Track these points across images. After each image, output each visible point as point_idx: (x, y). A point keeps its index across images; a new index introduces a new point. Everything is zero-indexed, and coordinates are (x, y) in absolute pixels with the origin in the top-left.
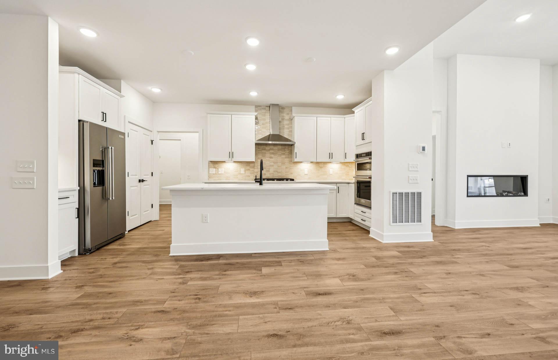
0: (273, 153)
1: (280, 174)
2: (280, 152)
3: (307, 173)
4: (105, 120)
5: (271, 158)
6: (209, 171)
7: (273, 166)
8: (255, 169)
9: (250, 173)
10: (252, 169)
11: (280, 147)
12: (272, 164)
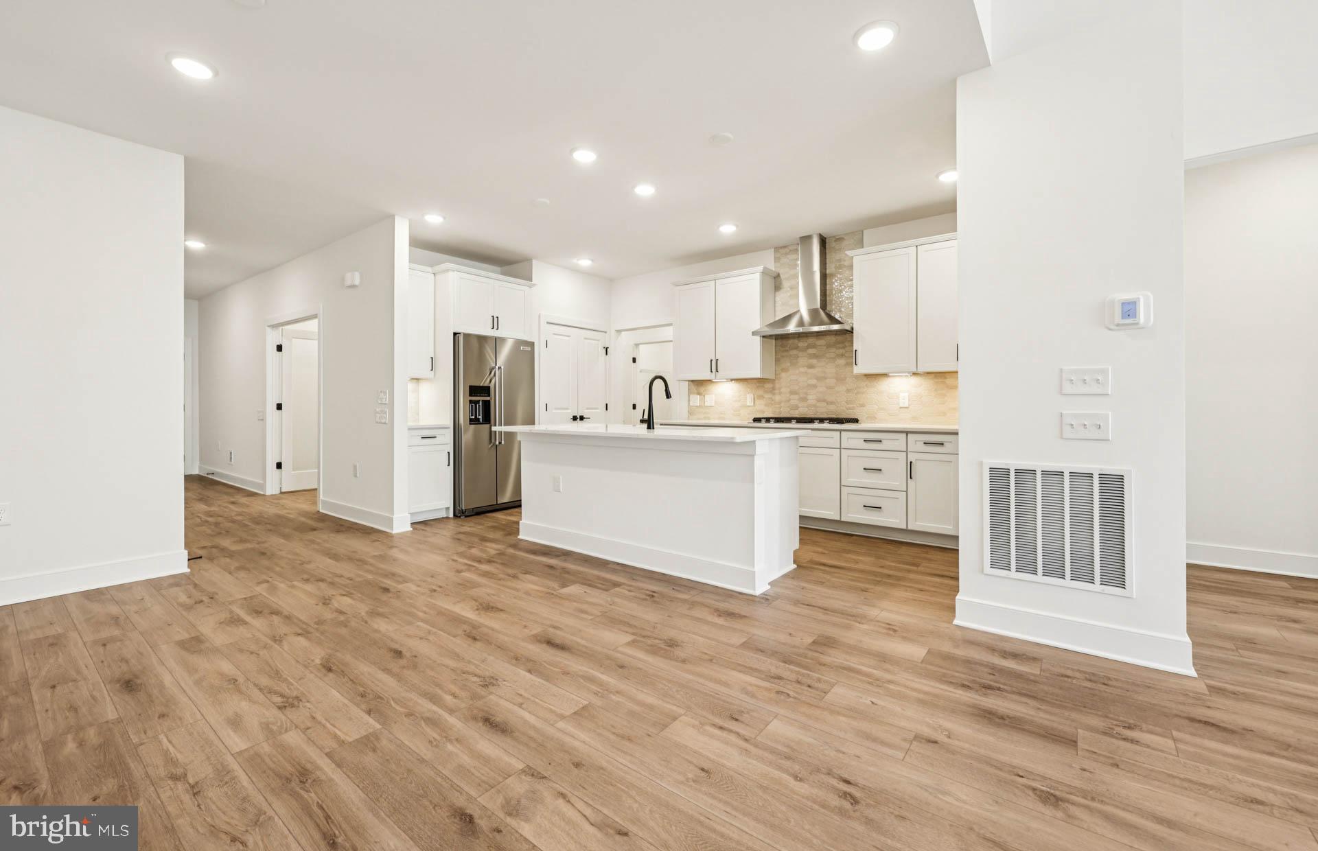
0: (814, 356)
1: (832, 408)
2: (833, 352)
3: (906, 405)
4: (496, 327)
5: (811, 367)
6: (689, 401)
7: (814, 386)
8: (774, 394)
9: (766, 405)
10: (767, 396)
11: (832, 339)
12: (813, 382)
